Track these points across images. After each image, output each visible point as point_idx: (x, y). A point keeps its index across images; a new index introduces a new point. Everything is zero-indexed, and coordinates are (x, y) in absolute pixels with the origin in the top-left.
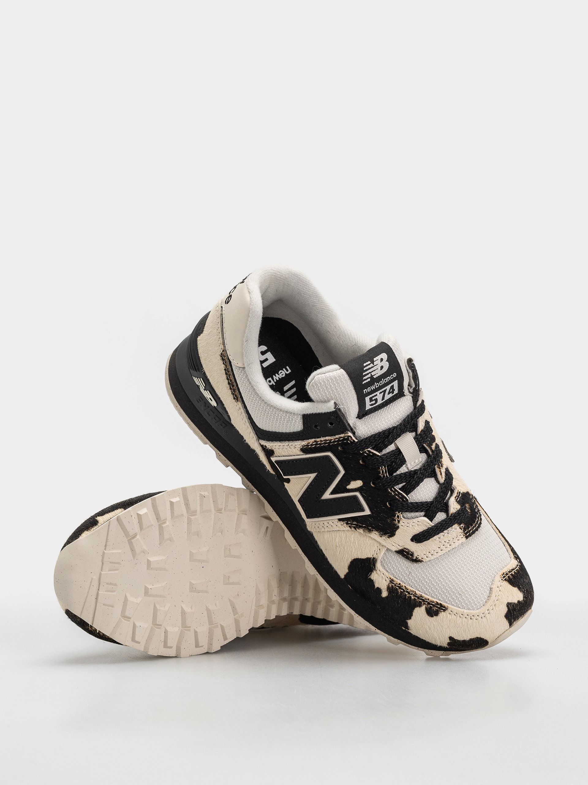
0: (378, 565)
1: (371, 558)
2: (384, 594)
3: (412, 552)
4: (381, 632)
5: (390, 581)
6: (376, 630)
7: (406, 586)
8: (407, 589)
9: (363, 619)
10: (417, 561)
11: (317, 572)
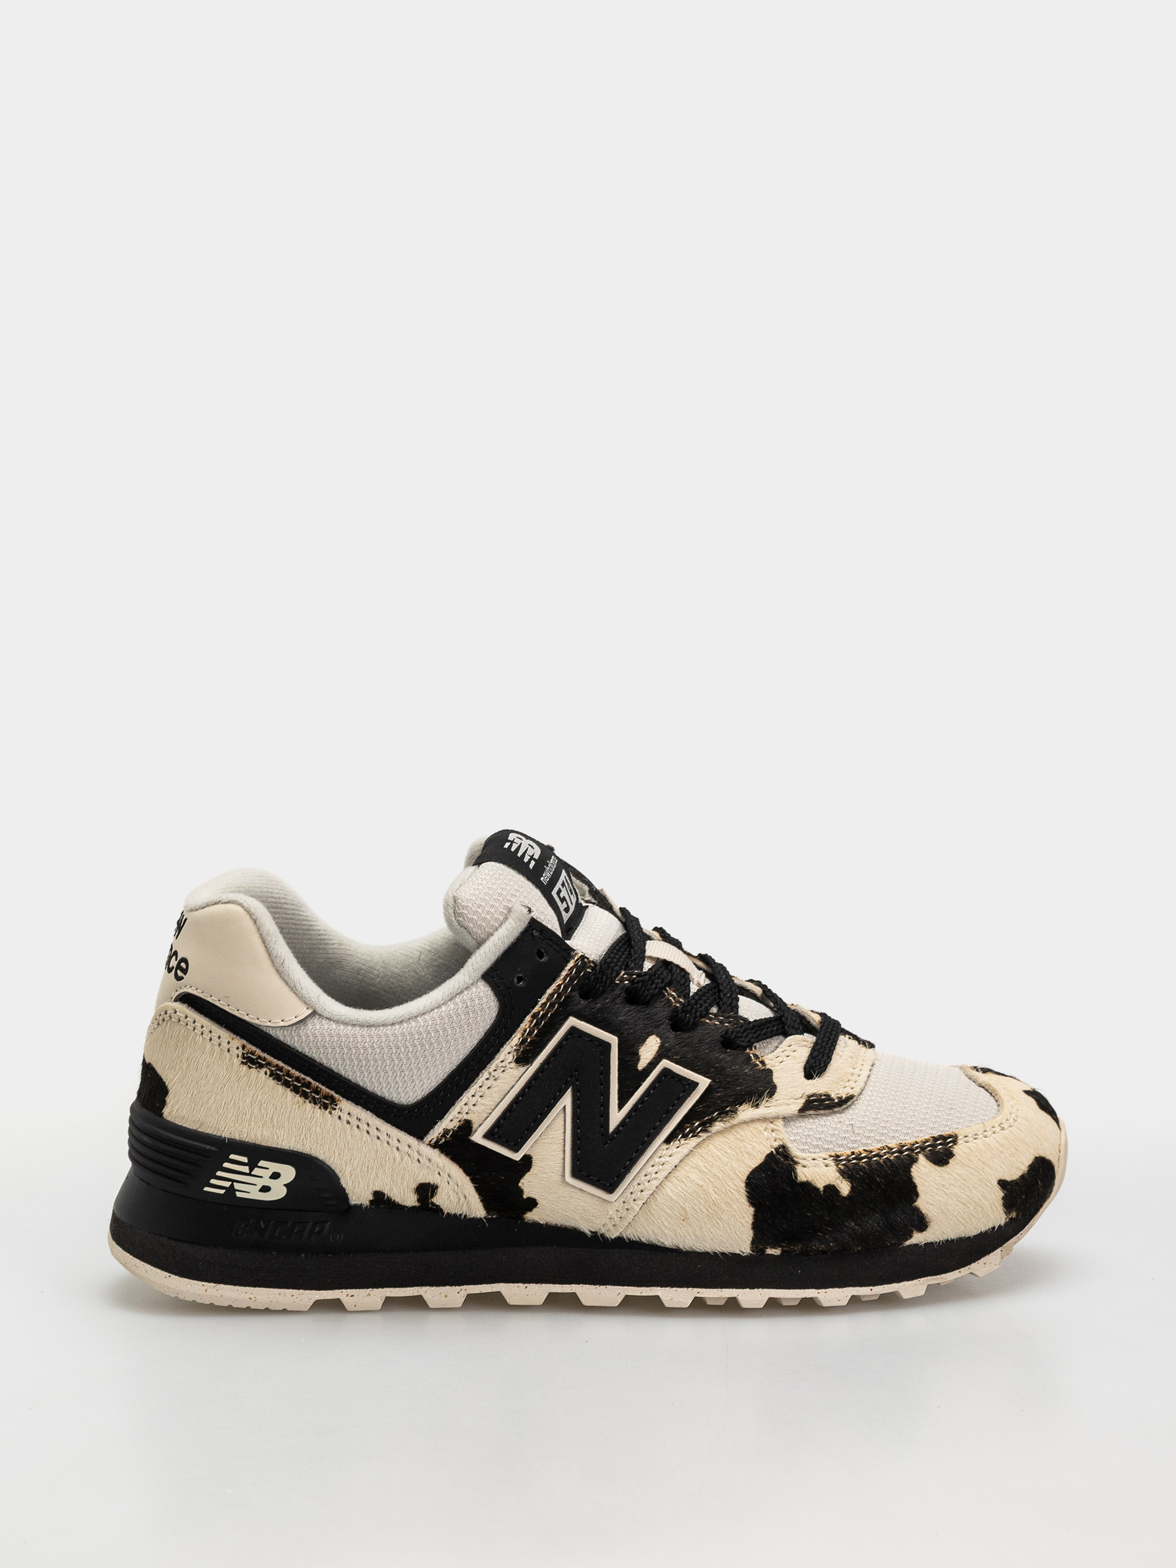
1: (774, 1150)
2: (845, 1188)
3: (824, 1095)
4: (883, 1286)
5: (836, 1160)
6: (871, 1290)
7: (867, 1149)
8: (871, 1152)
9: (836, 1289)
10: (844, 1102)
11: (695, 1289)
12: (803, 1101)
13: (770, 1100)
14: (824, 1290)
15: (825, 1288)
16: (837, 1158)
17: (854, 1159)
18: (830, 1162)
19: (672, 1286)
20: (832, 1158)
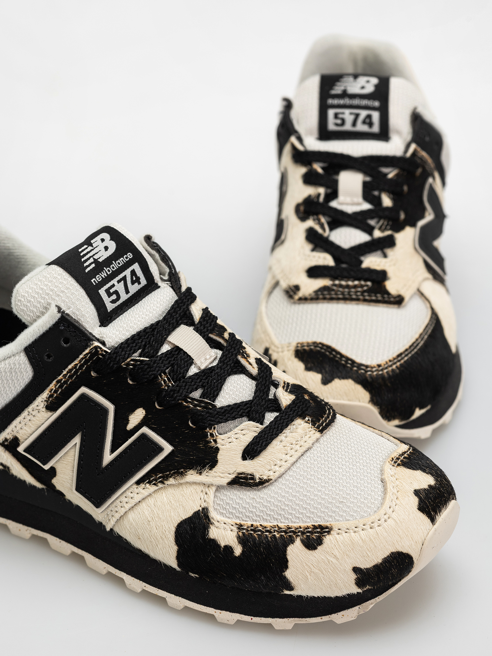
0: (213, 514)
1: (199, 510)
2: (238, 550)
3: (251, 475)
4: (261, 618)
5: (239, 528)
6: (252, 619)
7: (263, 524)
8: (265, 527)
9: (228, 612)
10: (262, 483)
11: (144, 583)
12: (233, 476)
13: (210, 471)
14: (220, 611)
15: (221, 610)
16: (240, 527)
17: (252, 530)
18: (235, 529)
19: (133, 576)
20: (237, 526)
